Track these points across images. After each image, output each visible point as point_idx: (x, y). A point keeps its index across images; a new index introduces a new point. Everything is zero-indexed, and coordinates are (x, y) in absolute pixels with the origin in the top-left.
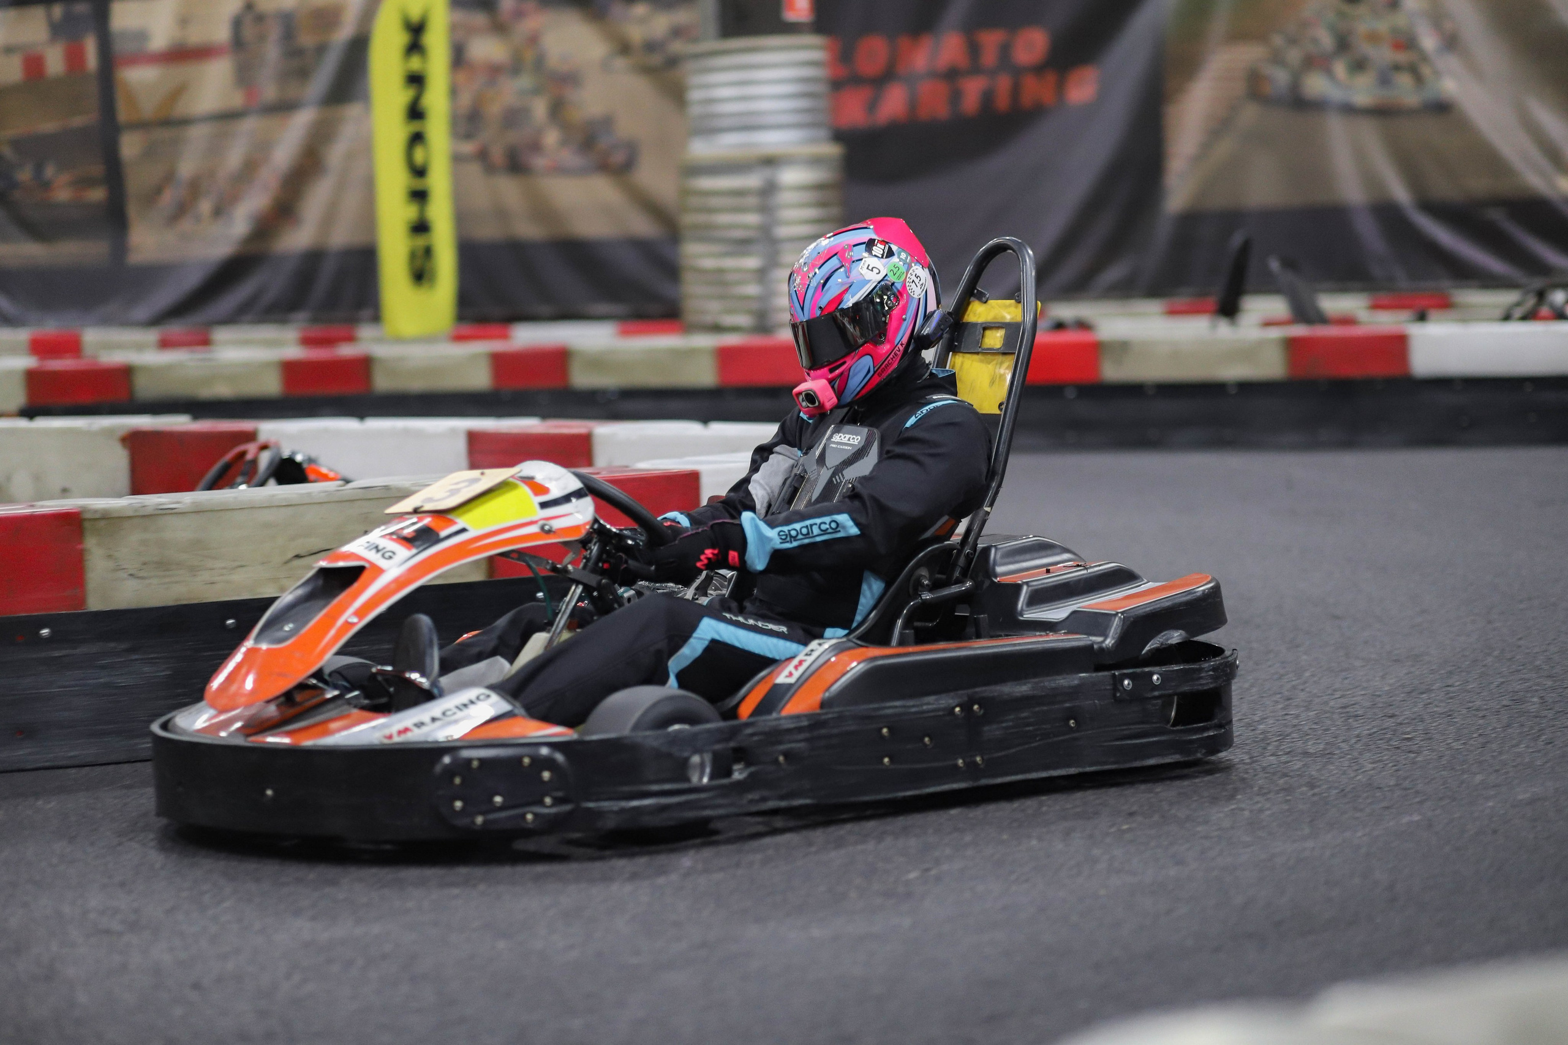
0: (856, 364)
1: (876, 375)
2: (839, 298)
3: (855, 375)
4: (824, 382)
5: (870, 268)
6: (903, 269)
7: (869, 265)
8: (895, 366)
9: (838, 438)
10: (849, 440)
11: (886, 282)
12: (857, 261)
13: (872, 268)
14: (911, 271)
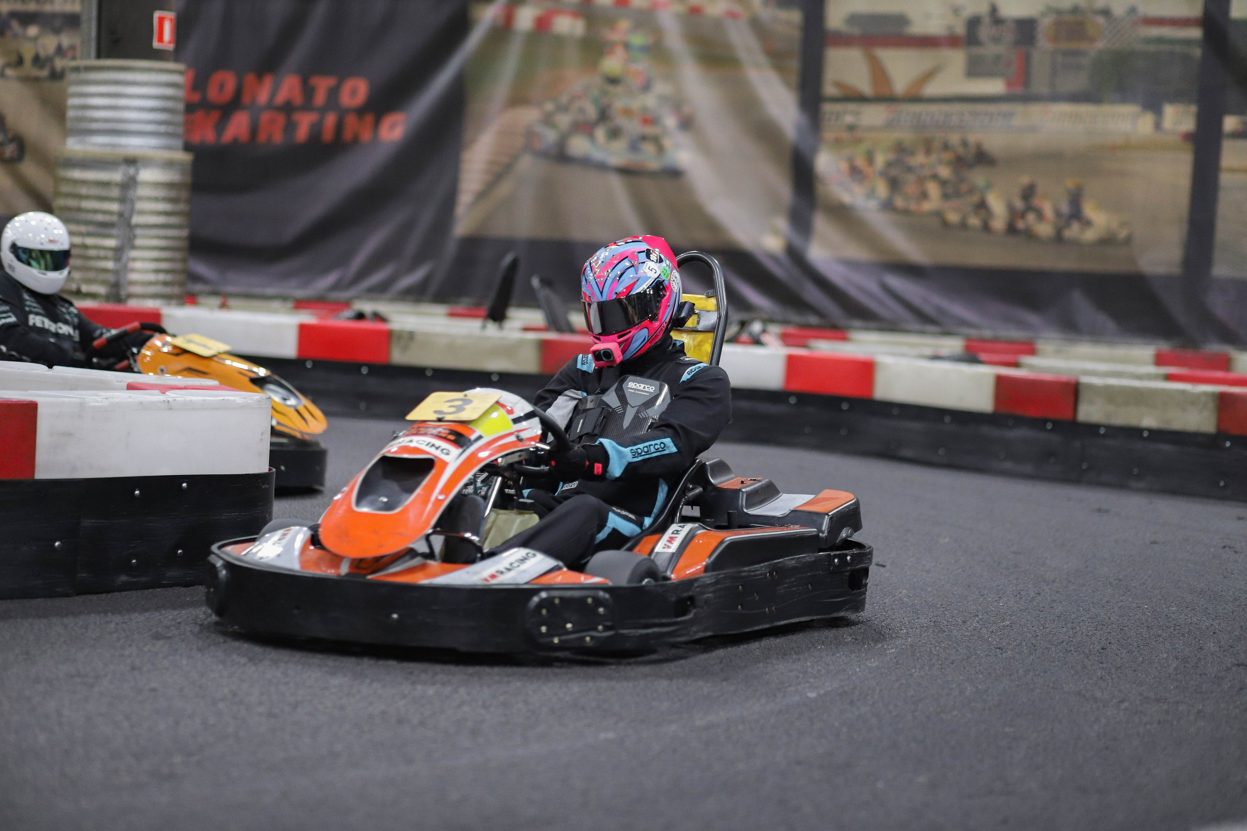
0: (638, 334)
1: (648, 343)
2: (630, 287)
3: (635, 341)
4: (616, 344)
5: (650, 269)
6: (669, 272)
7: (649, 267)
8: (660, 337)
9: (634, 386)
10: (644, 387)
11: (660, 279)
12: (642, 263)
13: (652, 269)
14: (673, 274)
